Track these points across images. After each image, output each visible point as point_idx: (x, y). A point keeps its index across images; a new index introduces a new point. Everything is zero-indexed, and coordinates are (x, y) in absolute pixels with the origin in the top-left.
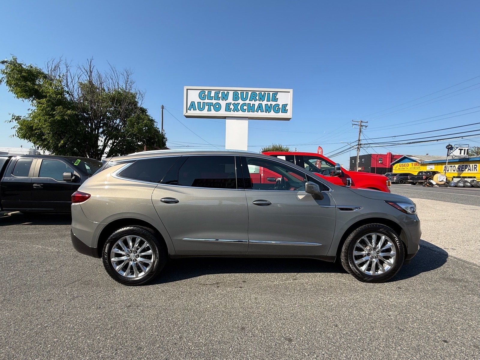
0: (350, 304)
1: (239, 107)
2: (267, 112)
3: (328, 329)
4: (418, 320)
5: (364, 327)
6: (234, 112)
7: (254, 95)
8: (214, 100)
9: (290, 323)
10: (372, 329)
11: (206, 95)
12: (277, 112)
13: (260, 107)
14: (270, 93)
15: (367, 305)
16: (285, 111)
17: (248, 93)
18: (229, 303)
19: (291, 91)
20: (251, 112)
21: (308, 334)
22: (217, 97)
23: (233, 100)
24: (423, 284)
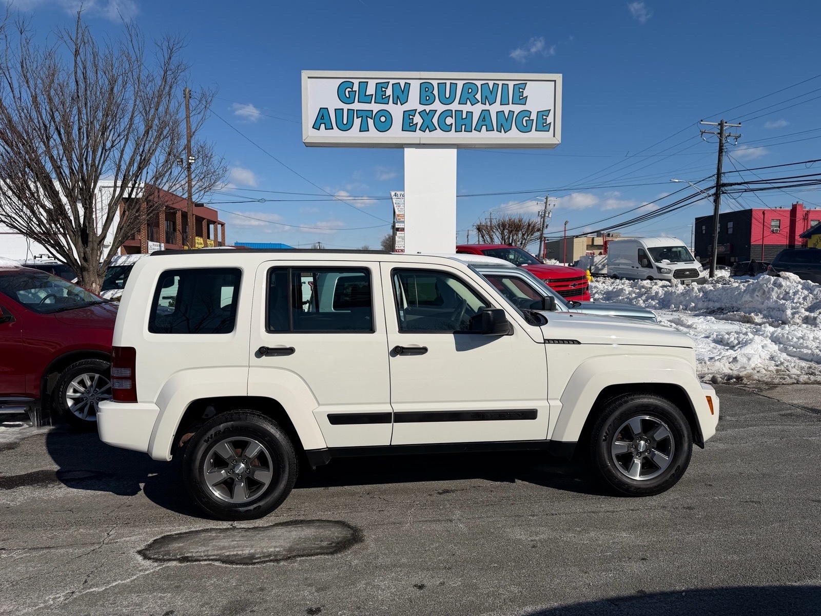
1: (435, 121)
2: (501, 132)
6: (424, 132)
7: (470, 91)
8: (375, 103)
11: (356, 91)
12: (525, 129)
13: (484, 118)
14: (508, 85)
16: (544, 127)
17: (457, 84)
19: (559, 77)
20: (465, 131)
22: (382, 95)
23: (420, 104)
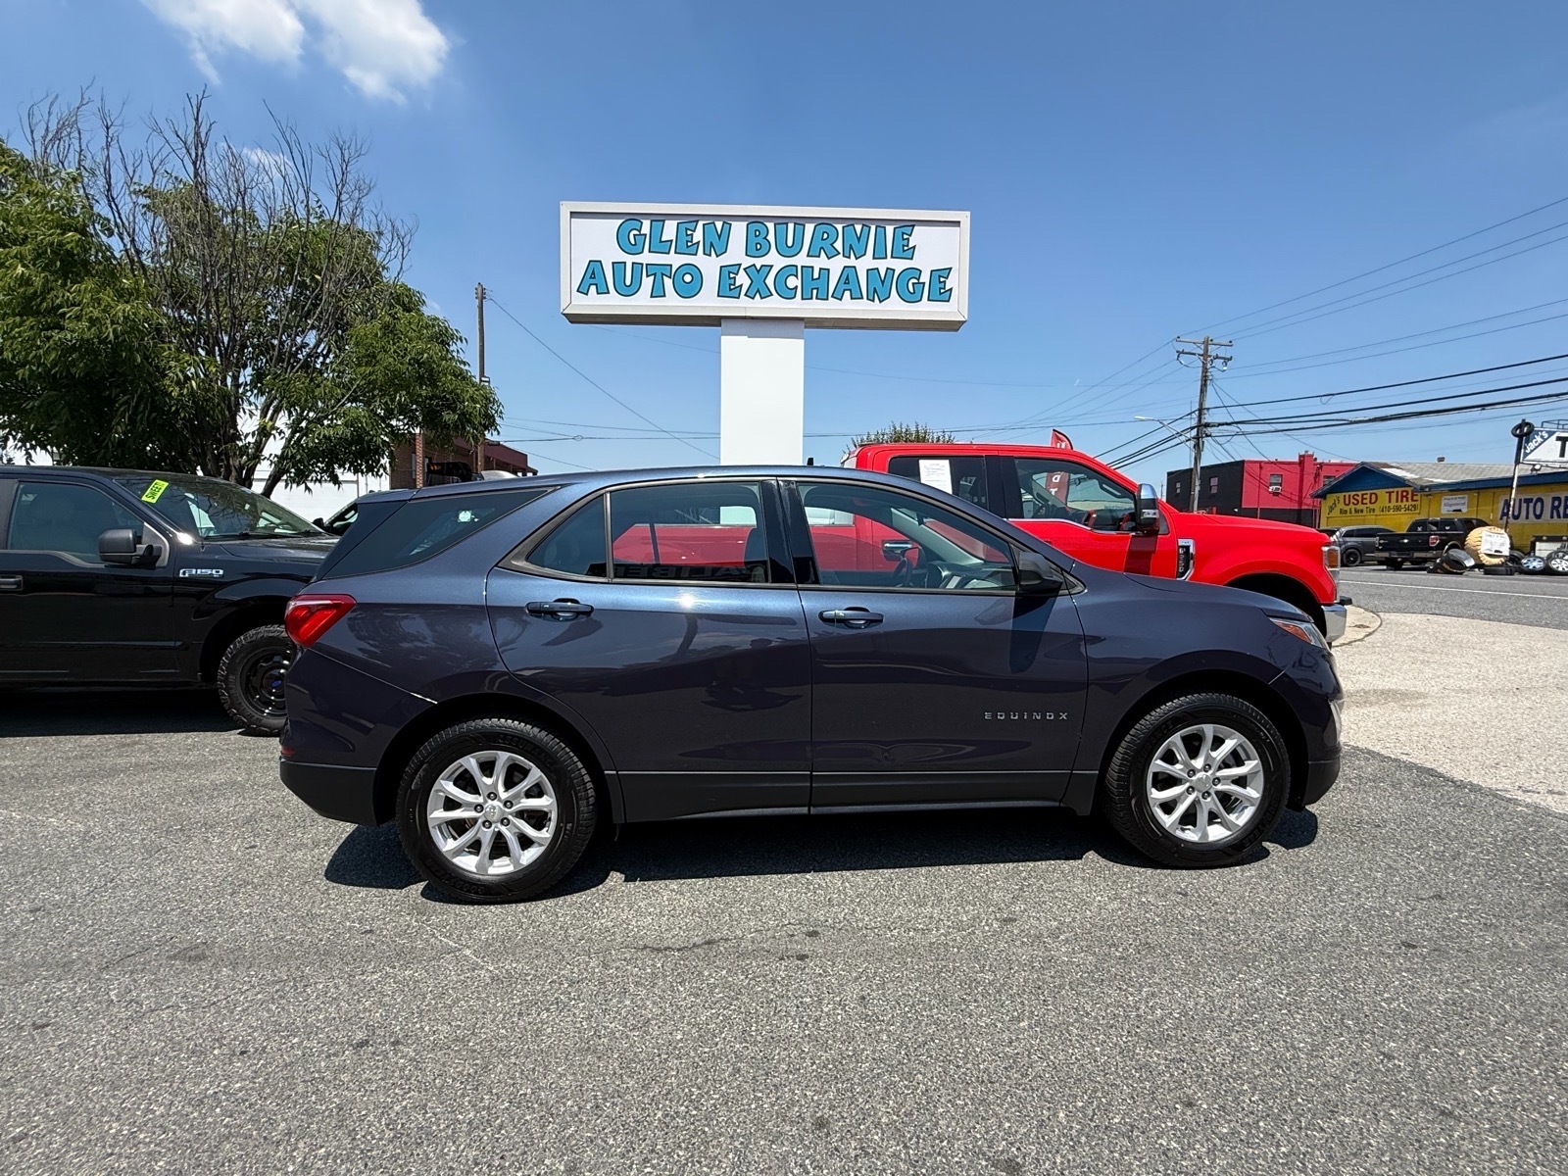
0: (1231, 1012)
1: (770, 281)
2: (873, 301)
3: (1156, 1118)
4: (1504, 1070)
5: (1298, 1103)
7: (825, 236)
8: (676, 252)
9: (1006, 1095)
10: (1332, 1111)
11: (645, 235)
12: (912, 298)
13: (847, 279)
14: (884, 228)
15: (1299, 1016)
16: (942, 294)
17: (804, 225)
18: (756, 1022)
19: (964, 217)
20: (817, 298)
21: (1083, 1139)
22: (687, 242)
23: (747, 255)
24: (1496, 927)
